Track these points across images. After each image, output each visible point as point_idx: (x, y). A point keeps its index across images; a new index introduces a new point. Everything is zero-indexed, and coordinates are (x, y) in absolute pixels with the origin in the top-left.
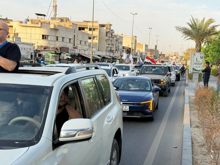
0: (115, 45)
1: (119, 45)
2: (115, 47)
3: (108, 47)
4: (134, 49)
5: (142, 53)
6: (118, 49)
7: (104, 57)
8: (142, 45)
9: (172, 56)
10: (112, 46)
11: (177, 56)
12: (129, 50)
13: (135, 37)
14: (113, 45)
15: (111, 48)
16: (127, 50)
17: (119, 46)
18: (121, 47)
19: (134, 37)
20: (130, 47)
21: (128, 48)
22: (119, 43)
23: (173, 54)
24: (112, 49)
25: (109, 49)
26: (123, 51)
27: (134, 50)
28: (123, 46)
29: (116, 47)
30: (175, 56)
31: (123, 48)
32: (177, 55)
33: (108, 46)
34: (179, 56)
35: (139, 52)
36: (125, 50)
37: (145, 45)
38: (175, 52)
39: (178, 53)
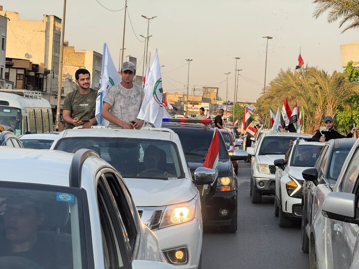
4: (50, 68)
8: (82, 54)
9: (194, 103)
11: (213, 102)
12: (32, 74)
13: (56, 18)
16: (22, 72)
19: (52, 19)
20: (37, 59)
21: (28, 67)
23: (199, 94)
26: (7, 75)
27: (50, 75)
28: (9, 55)
30: (205, 100)
31: (10, 63)
32: (212, 96)
34: (220, 103)
35: (70, 85)
36: (17, 74)
37: (94, 55)
38: (204, 87)
39: (218, 89)
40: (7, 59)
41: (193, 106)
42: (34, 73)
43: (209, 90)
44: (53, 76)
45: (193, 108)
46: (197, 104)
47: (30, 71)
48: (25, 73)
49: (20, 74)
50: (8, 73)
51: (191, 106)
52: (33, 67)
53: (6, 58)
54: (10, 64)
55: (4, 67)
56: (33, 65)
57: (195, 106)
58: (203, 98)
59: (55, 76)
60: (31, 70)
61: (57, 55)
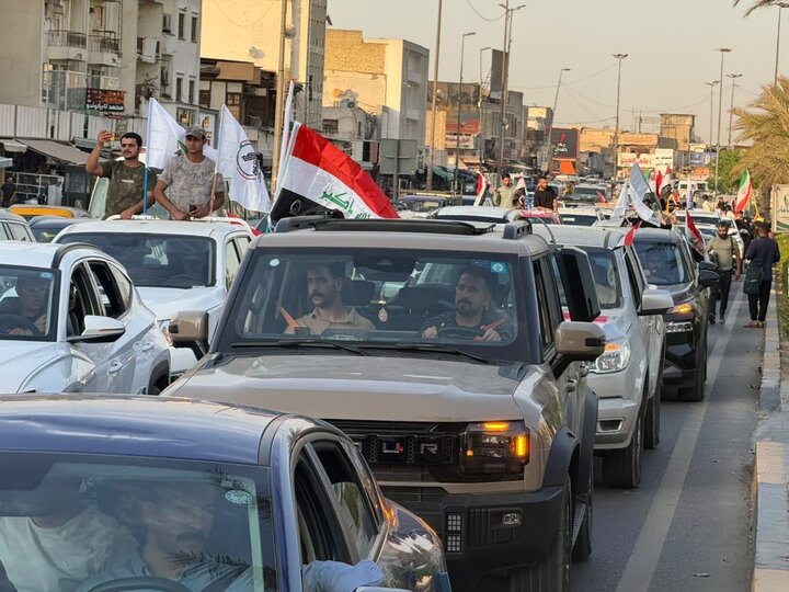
0: (129, 47)
1: (171, 44)
2: (133, 65)
3: (68, 64)
5: (373, 122)
6: (164, 83)
7: (30, 151)
8: (378, 48)
9: (639, 150)
10: (107, 57)
11: (683, 147)
12: (262, 92)
14: (114, 46)
15: (96, 70)
16: (238, 89)
17: (167, 57)
18: (185, 68)
20: (269, 64)
21: (249, 77)
22: (166, 31)
23: (653, 129)
24: (108, 83)
25: (77, 80)
26: (205, 97)
27: (302, 94)
28: (205, 54)
29: (140, 63)
30: (663, 143)
31: (210, 70)
32: (681, 134)
33: (73, 52)
34: (698, 149)
35: (350, 114)
36: (227, 94)
37: (405, 50)
38: (662, 115)
39: (693, 117)
40: (204, 61)
41: (638, 157)
42: (265, 90)
43: (673, 119)
44: (311, 95)
45: (638, 160)
46: (647, 152)
47: (257, 86)
48: (245, 90)
49: (233, 94)
50: (209, 92)
51: (634, 155)
52: (263, 79)
53: (202, 59)
54: (214, 71)
55: (197, 80)
56: (264, 72)
57: (643, 156)
58: (659, 139)
59: (315, 95)
60: (258, 83)
61: (318, 50)
